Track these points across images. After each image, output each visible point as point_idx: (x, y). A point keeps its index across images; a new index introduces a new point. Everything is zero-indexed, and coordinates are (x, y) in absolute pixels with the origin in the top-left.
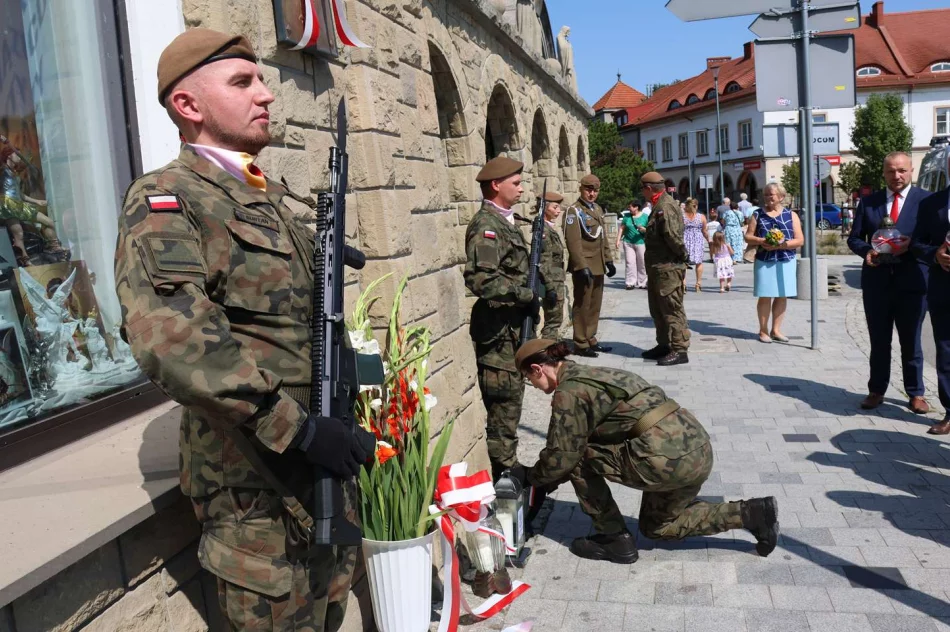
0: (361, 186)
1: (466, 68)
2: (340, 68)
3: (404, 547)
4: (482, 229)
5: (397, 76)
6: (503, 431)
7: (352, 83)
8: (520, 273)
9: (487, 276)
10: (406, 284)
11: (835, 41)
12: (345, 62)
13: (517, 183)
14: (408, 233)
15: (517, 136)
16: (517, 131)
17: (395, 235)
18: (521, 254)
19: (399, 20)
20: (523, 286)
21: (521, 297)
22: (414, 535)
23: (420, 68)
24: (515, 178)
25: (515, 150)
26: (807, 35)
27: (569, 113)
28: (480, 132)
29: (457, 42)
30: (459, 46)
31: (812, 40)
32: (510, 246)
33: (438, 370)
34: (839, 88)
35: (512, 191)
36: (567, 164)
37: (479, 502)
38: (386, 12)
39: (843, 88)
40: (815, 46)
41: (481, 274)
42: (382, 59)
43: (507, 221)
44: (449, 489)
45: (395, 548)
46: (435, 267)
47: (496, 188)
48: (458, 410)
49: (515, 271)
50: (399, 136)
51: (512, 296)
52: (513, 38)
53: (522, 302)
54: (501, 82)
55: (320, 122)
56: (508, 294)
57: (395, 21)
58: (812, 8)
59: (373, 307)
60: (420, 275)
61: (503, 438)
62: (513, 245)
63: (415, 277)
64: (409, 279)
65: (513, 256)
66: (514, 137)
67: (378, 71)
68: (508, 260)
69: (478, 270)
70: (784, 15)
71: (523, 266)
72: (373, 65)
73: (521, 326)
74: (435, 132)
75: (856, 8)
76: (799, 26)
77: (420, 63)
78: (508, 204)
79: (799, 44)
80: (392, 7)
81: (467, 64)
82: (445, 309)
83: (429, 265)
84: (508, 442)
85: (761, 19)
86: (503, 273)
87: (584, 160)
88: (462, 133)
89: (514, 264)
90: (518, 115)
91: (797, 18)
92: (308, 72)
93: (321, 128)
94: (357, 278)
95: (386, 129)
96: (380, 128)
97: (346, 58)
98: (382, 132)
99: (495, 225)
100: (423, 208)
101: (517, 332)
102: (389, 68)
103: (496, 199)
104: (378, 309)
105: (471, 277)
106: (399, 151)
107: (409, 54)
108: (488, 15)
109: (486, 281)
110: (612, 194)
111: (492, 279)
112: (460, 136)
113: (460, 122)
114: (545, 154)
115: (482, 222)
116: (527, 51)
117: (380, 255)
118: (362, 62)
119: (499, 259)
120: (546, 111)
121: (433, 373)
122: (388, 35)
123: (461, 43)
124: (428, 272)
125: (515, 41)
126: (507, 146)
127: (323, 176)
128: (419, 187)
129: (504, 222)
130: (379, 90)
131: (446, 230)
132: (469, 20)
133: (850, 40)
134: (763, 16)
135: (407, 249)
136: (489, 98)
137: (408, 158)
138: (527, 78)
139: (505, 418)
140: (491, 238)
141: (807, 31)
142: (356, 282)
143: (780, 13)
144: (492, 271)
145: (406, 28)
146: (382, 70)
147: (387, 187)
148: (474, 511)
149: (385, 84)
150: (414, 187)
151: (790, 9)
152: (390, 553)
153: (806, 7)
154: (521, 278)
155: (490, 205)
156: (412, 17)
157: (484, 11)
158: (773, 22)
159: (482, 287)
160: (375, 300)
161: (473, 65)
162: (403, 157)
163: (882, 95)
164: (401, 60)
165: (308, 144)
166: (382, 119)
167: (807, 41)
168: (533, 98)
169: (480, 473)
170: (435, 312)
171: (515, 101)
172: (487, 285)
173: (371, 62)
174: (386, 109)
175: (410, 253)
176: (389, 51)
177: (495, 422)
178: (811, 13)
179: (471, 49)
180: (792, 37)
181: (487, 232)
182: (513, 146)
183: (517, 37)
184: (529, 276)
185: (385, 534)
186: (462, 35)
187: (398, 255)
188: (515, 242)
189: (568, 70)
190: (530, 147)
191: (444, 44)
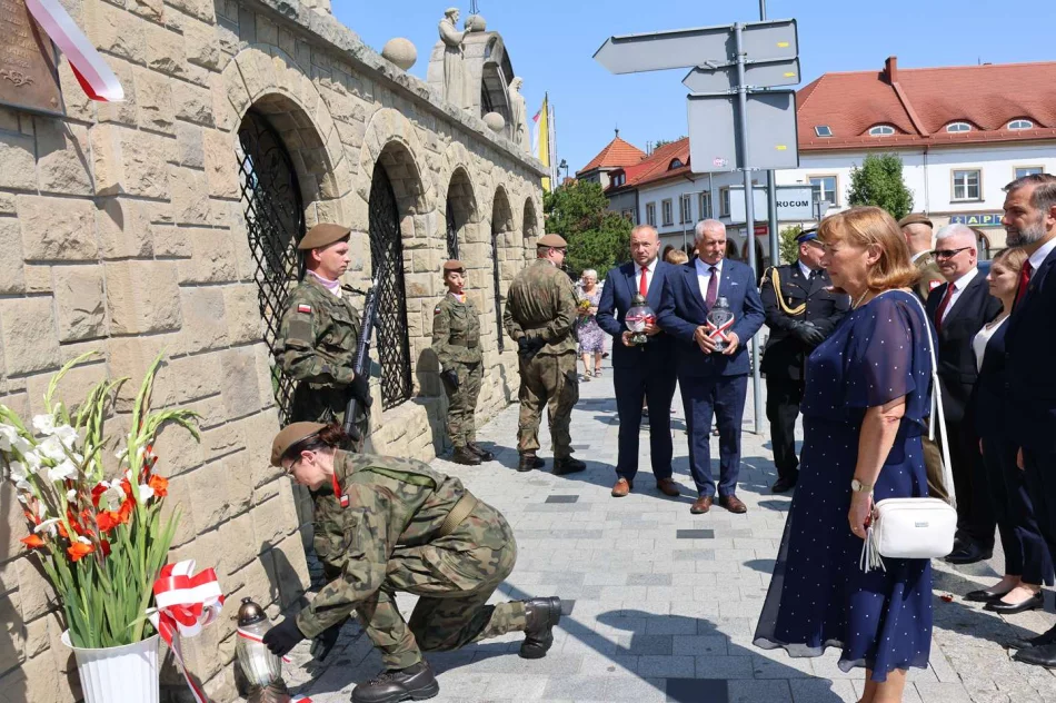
0: (109, 256)
1: (339, 123)
2: (84, 127)
3: (114, 655)
4: (296, 302)
5: (173, 136)
6: (330, 527)
7: (99, 144)
8: (343, 351)
9: (297, 355)
10: (162, 364)
11: (776, 97)
12: (91, 121)
13: (342, 252)
14: (169, 308)
15: (423, 198)
16: (423, 193)
17: (149, 309)
18: (343, 330)
19: (178, 74)
20: (347, 365)
21: (339, 378)
22: (127, 641)
23: (213, 127)
24: (340, 246)
25: (422, 213)
26: (743, 91)
27: (511, 172)
28: (361, 193)
29: (326, 96)
30: (329, 99)
31: (749, 96)
32: (330, 321)
33: (219, 458)
34: (780, 148)
35: (335, 261)
36: (509, 229)
37: (201, 604)
38: (156, 66)
39: (784, 147)
40: (752, 101)
41: (290, 352)
42: (143, 117)
43: (330, 293)
44: (166, 589)
45: (104, 657)
46: (217, 344)
47: (316, 258)
48: (246, 503)
49: (336, 349)
50: (168, 201)
51: (326, 376)
52: (414, 91)
53: (340, 383)
54: (398, 139)
55: (42, 187)
56: (322, 375)
57: (171, 75)
58: (748, 62)
59: (122, 389)
60: (191, 354)
61: (330, 535)
62: (333, 320)
63: (184, 355)
64: (172, 358)
65: (334, 331)
66: (420, 199)
67: (138, 131)
68: (329, 336)
69: (289, 347)
70: (720, 69)
71: (347, 343)
72: (130, 124)
73: (344, 408)
74: (233, 196)
75: (795, 63)
76: (735, 81)
77: (211, 121)
78: (334, 276)
79: (735, 99)
80: (166, 61)
81: (343, 119)
82: (232, 391)
83: (205, 343)
84: (336, 539)
85: (695, 72)
86: (324, 350)
87: (536, 224)
88: (333, 195)
89: (335, 341)
90: (424, 175)
91: (732, 71)
92: (24, 132)
93: (44, 194)
94: (103, 357)
95: (142, 194)
96: (134, 193)
97: (91, 117)
98: (137, 197)
99: (312, 298)
100: (201, 280)
101: (340, 417)
102: (157, 128)
103: (319, 269)
104: (128, 390)
105: (281, 356)
106: (164, 218)
107: (192, 112)
108: (371, 65)
109: (296, 361)
110: (588, 261)
111: (304, 358)
112: (331, 198)
113: (330, 183)
114: (473, 218)
115: (298, 294)
116: (436, 105)
117: (129, 331)
118: (109, 121)
119: (314, 335)
120: (472, 171)
121: (208, 462)
122: (153, 91)
123: (331, 95)
124: (205, 350)
125: (418, 93)
126: (412, 208)
127: (44, 245)
128: (197, 257)
129: (326, 295)
130: (135, 151)
131: (242, 303)
132: (349, 71)
133: (791, 96)
134: (697, 69)
135: (171, 325)
136: (376, 157)
137: (179, 225)
138: (442, 135)
139: (331, 513)
140: (305, 312)
141: (743, 86)
142: (103, 361)
143: (716, 66)
144: (304, 349)
145: (192, 82)
146: (142, 129)
147: (140, 257)
148: (189, 614)
149: (148, 145)
150: (189, 257)
151: (725, 62)
152: (98, 661)
153: (742, 60)
154: (344, 357)
155: (311, 275)
156: (206, 71)
157: (365, 61)
158: (708, 76)
159: (293, 367)
160: (124, 381)
161: (351, 120)
162: (173, 224)
163: (879, 156)
164: (178, 118)
165: (20, 211)
166: (136, 183)
167: (743, 97)
168: (450, 155)
169: (205, 572)
170: (218, 393)
171: (420, 160)
172: (298, 365)
173: (123, 121)
174: (145, 172)
175: (178, 329)
176: (155, 108)
177: (321, 517)
178: (748, 66)
179: (349, 101)
180: (728, 92)
181: (301, 306)
182: (419, 209)
183: (419, 89)
184: (356, 354)
185: (91, 641)
186: (334, 88)
187: (153, 331)
188: (336, 317)
189: (519, 125)
190: (444, 209)
191: (304, 97)
